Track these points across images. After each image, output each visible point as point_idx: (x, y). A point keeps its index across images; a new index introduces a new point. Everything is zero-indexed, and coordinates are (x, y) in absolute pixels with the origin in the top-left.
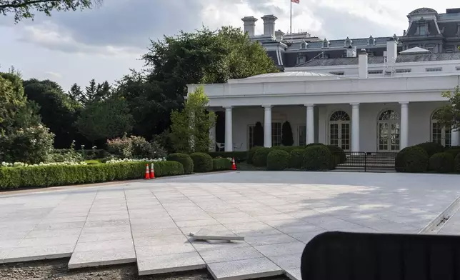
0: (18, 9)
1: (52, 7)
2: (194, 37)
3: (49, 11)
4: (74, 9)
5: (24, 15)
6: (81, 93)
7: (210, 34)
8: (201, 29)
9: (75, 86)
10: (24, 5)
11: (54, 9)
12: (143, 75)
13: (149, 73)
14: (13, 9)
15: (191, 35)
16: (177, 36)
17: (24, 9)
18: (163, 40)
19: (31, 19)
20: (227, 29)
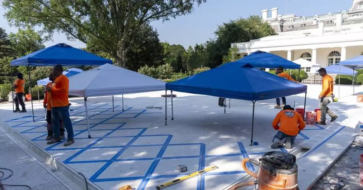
0: (164, 17)
1: (176, 15)
2: (236, 22)
3: (175, 17)
4: (185, 15)
5: (166, 19)
6: (192, 49)
7: (243, 19)
8: (239, 18)
9: (190, 46)
10: (166, 15)
11: (177, 16)
12: (214, 40)
13: (216, 39)
14: (162, 17)
15: (234, 21)
16: (228, 22)
17: (166, 17)
18: (223, 25)
19: (168, 21)
20: (252, 17)
